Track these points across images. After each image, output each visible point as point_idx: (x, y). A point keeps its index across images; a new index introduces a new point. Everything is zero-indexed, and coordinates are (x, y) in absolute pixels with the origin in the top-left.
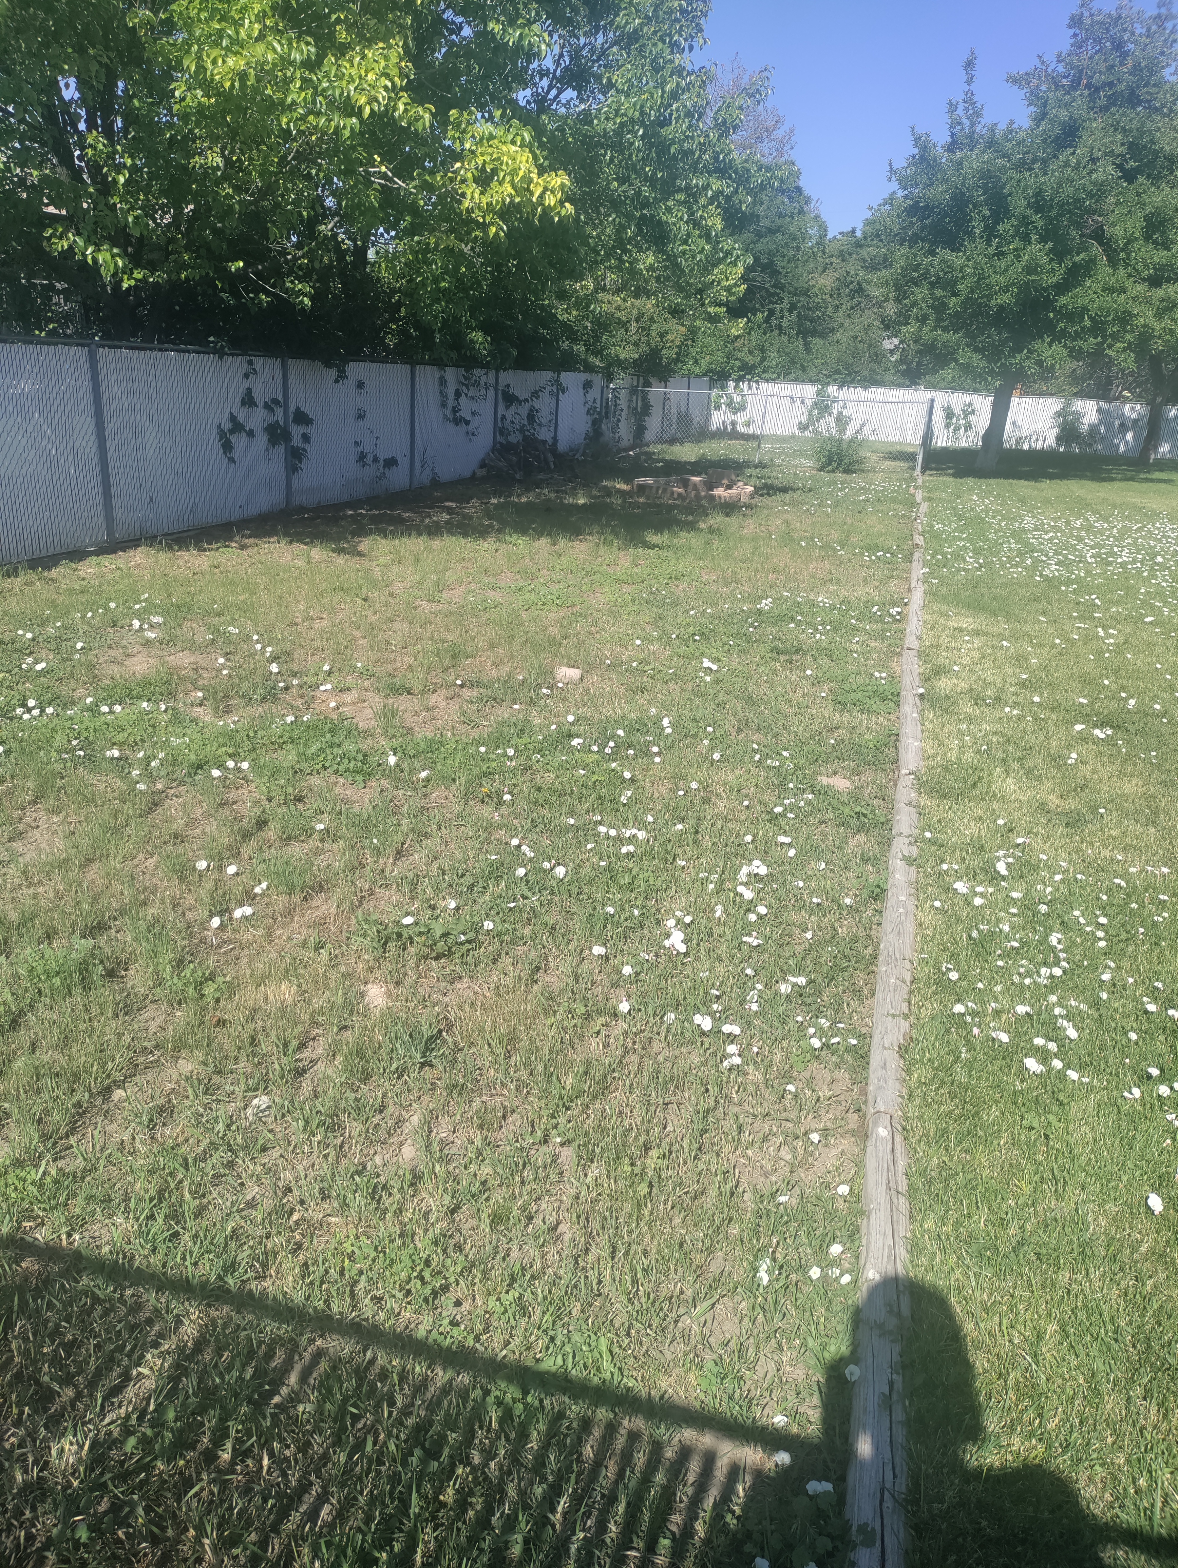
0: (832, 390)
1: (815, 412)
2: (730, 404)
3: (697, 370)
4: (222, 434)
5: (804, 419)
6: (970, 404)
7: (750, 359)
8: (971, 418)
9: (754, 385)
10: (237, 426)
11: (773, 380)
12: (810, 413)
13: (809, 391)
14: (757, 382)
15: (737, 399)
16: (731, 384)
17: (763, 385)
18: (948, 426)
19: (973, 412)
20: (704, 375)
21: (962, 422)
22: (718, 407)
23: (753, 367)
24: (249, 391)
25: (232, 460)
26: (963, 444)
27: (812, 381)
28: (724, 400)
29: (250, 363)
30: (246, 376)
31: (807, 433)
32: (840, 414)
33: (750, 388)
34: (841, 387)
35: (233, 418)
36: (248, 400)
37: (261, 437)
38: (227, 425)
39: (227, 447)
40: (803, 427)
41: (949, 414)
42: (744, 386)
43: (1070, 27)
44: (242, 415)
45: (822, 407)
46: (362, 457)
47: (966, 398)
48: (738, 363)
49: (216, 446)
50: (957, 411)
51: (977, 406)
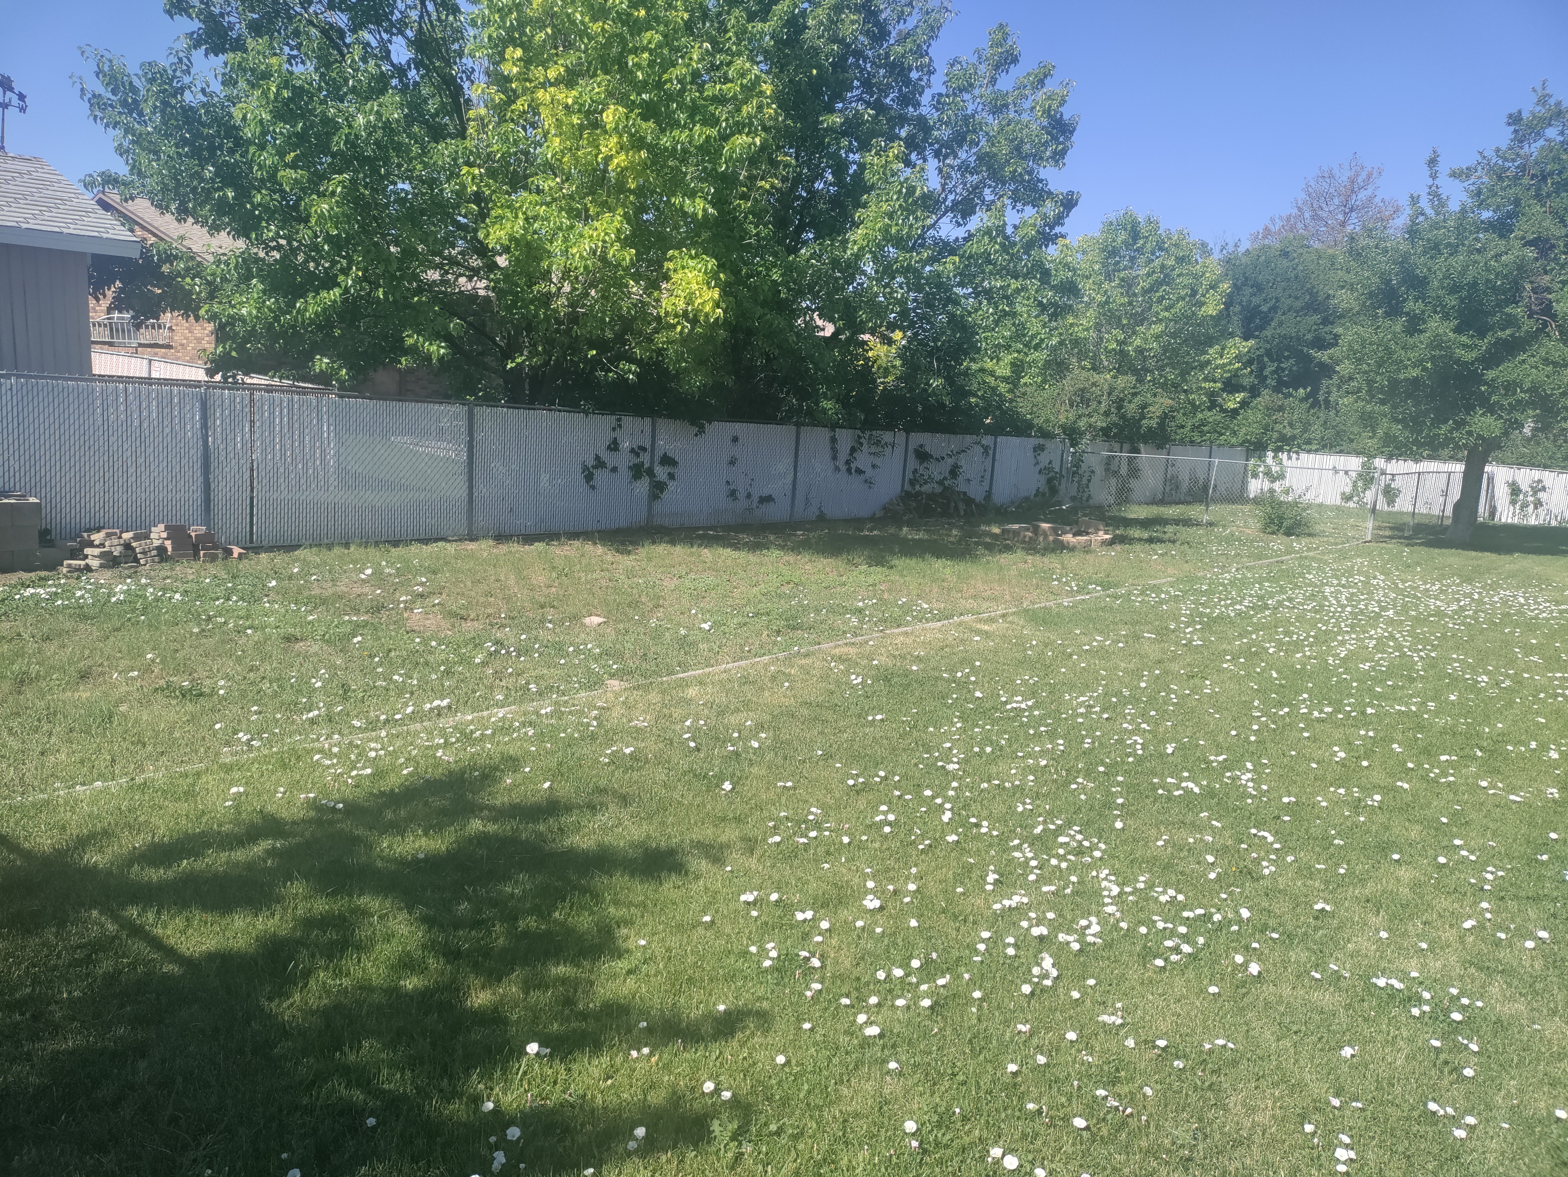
0: (1379, 462)
1: (1360, 484)
2: (1268, 474)
3: (1234, 440)
4: (585, 468)
5: (1348, 490)
6: (1540, 481)
7: (1288, 432)
8: (1541, 495)
9: (1294, 456)
10: (600, 464)
11: (1316, 451)
12: (1355, 484)
13: (1354, 463)
14: (1297, 453)
15: (1275, 469)
16: (1270, 454)
17: (1304, 456)
18: (1513, 502)
19: (1544, 489)
20: (1241, 445)
21: (1530, 499)
22: (1255, 476)
23: (1294, 438)
24: (615, 439)
25: (593, 487)
26: (1532, 521)
27: (1358, 453)
28: (1261, 469)
29: (619, 420)
30: (614, 429)
31: (1351, 504)
32: (1388, 486)
33: (1290, 458)
34: (1389, 458)
35: (597, 458)
36: (614, 446)
37: (624, 473)
38: (591, 463)
39: (589, 477)
40: (1347, 498)
41: (1515, 490)
42: (1284, 456)
43: (1509, 124)
44: (605, 456)
45: (1367, 478)
46: (733, 494)
47: (1537, 474)
48: (1275, 435)
49: (580, 478)
50: (1525, 487)
51: (1547, 483)
